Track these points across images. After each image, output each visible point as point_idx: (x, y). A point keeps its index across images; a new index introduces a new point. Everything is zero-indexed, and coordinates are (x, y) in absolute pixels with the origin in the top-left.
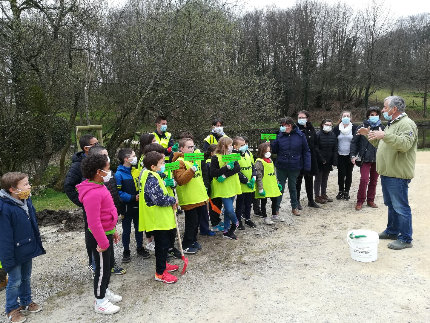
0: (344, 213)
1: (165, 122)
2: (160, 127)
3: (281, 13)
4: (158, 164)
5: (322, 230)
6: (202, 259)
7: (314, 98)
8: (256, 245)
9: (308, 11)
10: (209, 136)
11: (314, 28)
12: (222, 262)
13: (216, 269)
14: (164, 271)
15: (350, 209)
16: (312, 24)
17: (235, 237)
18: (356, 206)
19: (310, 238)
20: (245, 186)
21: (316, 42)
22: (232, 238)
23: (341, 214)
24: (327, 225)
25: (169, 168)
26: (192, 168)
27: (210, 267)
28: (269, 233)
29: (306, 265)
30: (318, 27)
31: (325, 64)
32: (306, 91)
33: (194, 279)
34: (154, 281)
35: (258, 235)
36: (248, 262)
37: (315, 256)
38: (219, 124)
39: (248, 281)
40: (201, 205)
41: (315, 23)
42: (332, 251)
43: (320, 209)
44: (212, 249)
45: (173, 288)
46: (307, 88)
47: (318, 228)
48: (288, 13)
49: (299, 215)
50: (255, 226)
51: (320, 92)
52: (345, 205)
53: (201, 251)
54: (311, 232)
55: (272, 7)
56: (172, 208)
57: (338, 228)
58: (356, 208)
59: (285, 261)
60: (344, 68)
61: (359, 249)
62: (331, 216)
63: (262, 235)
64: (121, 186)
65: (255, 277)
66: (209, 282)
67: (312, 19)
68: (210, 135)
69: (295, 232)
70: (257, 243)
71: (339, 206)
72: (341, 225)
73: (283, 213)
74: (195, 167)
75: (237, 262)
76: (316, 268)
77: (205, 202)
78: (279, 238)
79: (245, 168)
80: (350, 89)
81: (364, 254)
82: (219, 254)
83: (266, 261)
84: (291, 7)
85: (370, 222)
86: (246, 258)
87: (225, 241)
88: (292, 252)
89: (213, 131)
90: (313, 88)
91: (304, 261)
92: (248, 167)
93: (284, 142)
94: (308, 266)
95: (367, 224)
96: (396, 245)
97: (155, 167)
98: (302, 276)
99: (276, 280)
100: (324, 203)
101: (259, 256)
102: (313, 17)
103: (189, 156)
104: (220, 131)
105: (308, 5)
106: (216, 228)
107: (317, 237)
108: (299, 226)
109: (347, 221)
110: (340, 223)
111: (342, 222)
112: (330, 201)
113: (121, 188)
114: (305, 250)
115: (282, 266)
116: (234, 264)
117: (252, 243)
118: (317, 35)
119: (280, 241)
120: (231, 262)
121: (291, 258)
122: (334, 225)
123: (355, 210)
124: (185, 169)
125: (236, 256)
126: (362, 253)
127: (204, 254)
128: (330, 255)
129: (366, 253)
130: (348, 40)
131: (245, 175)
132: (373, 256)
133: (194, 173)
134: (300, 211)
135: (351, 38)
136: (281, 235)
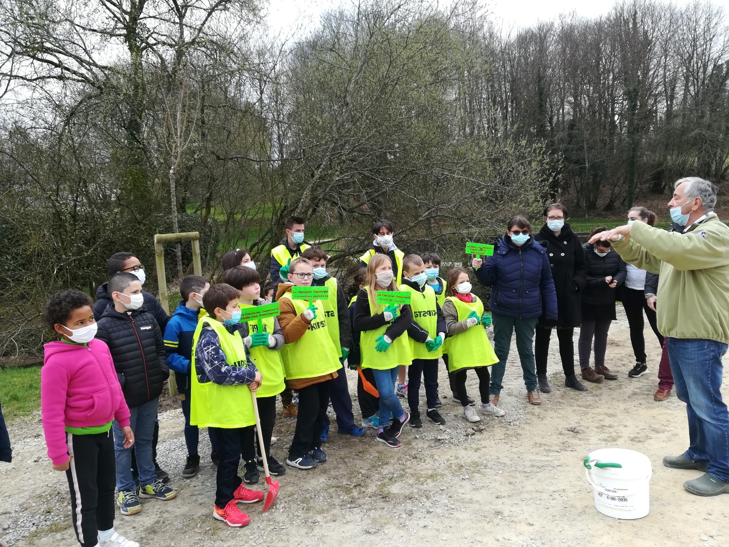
0: (629, 405)
1: (302, 227)
2: (292, 235)
3: (587, 28)
4: (228, 307)
5: (566, 440)
6: (317, 482)
7: (647, 176)
8: (428, 460)
9: (638, 20)
10: (368, 252)
11: (650, 49)
12: (348, 490)
13: (330, 506)
14: (227, 502)
15: (645, 396)
16: (647, 43)
17: (395, 443)
18: (657, 393)
19: (537, 454)
20: (422, 348)
21: (654, 73)
22: (389, 443)
23: (622, 406)
24: (582, 428)
25: (258, 314)
26: (305, 313)
27: (320, 502)
28: (462, 438)
29: (498, 513)
30: (657, 49)
31: (669, 113)
32: (632, 163)
33: (279, 523)
34: (211, 519)
35: (439, 440)
36: (396, 496)
37: (525, 496)
38: (385, 231)
39: (372, 537)
40: (323, 380)
41: (651, 41)
42: (562, 488)
43: (585, 392)
44: (345, 463)
45: (233, 537)
46: (633, 157)
47: (561, 434)
48: (599, 26)
49: (539, 404)
50: (443, 423)
51: (660, 164)
52: (637, 388)
53: (324, 465)
54: (544, 441)
55: (571, 18)
56: (249, 388)
57: (602, 436)
58: (655, 396)
59: (463, 501)
60: (707, 119)
61: (606, 490)
62: (599, 410)
63: (447, 442)
64: (177, 343)
65: (391, 530)
66: (303, 531)
67: (645, 33)
68: (370, 250)
69: (515, 439)
70: (432, 456)
71: (625, 390)
72: (611, 430)
73: (509, 398)
74: (310, 311)
75: (374, 495)
76: (513, 523)
77: (331, 374)
78: (477, 450)
79: (422, 314)
80: (721, 158)
81: (617, 502)
82: (351, 475)
83: (428, 498)
84: (605, 15)
85: (672, 429)
86: (395, 489)
87: (376, 448)
88: (487, 481)
89: (375, 244)
90: (646, 158)
91: (498, 505)
92: (429, 311)
93: (509, 265)
94: (499, 517)
95: (663, 432)
96: (702, 486)
97: (222, 311)
98: (479, 538)
99: (425, 540)
100: (598, 381)
101: (422, 484)
102: (647, 31)
103: (301, 292)
104: (386, 242)
105: (638, 10)
106: (370, 422)
107: (551, 454)
108: (527, 427)
109: (626, 424)
110: (610, 426)
111: (616, 424)
112: (613, 378)
113: (177, 346)
114: (513, 480)
115: (451, 511)
116: (367, 498)
117: (422, 457)
118: (655, 61)
119: (475, 457)
120: (364, 492)
121: (477, 496)
122: (596, 430)
123: (653, 401)
124: (295, 313)
125: (380, 480)
126: (613, 499)
127: (325, 472)
128: (556, 495)
129: (621, 500)
130: (717, 67)
131: (422, 326)
132: (639, 506)
133: (309, 322)
134: (545, 395)
135: (722, 64)
136: (484, 443)
